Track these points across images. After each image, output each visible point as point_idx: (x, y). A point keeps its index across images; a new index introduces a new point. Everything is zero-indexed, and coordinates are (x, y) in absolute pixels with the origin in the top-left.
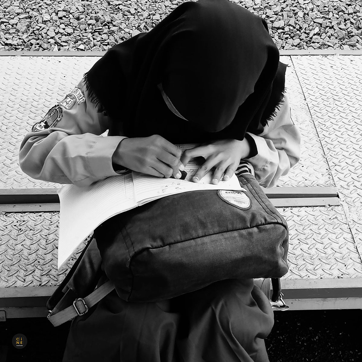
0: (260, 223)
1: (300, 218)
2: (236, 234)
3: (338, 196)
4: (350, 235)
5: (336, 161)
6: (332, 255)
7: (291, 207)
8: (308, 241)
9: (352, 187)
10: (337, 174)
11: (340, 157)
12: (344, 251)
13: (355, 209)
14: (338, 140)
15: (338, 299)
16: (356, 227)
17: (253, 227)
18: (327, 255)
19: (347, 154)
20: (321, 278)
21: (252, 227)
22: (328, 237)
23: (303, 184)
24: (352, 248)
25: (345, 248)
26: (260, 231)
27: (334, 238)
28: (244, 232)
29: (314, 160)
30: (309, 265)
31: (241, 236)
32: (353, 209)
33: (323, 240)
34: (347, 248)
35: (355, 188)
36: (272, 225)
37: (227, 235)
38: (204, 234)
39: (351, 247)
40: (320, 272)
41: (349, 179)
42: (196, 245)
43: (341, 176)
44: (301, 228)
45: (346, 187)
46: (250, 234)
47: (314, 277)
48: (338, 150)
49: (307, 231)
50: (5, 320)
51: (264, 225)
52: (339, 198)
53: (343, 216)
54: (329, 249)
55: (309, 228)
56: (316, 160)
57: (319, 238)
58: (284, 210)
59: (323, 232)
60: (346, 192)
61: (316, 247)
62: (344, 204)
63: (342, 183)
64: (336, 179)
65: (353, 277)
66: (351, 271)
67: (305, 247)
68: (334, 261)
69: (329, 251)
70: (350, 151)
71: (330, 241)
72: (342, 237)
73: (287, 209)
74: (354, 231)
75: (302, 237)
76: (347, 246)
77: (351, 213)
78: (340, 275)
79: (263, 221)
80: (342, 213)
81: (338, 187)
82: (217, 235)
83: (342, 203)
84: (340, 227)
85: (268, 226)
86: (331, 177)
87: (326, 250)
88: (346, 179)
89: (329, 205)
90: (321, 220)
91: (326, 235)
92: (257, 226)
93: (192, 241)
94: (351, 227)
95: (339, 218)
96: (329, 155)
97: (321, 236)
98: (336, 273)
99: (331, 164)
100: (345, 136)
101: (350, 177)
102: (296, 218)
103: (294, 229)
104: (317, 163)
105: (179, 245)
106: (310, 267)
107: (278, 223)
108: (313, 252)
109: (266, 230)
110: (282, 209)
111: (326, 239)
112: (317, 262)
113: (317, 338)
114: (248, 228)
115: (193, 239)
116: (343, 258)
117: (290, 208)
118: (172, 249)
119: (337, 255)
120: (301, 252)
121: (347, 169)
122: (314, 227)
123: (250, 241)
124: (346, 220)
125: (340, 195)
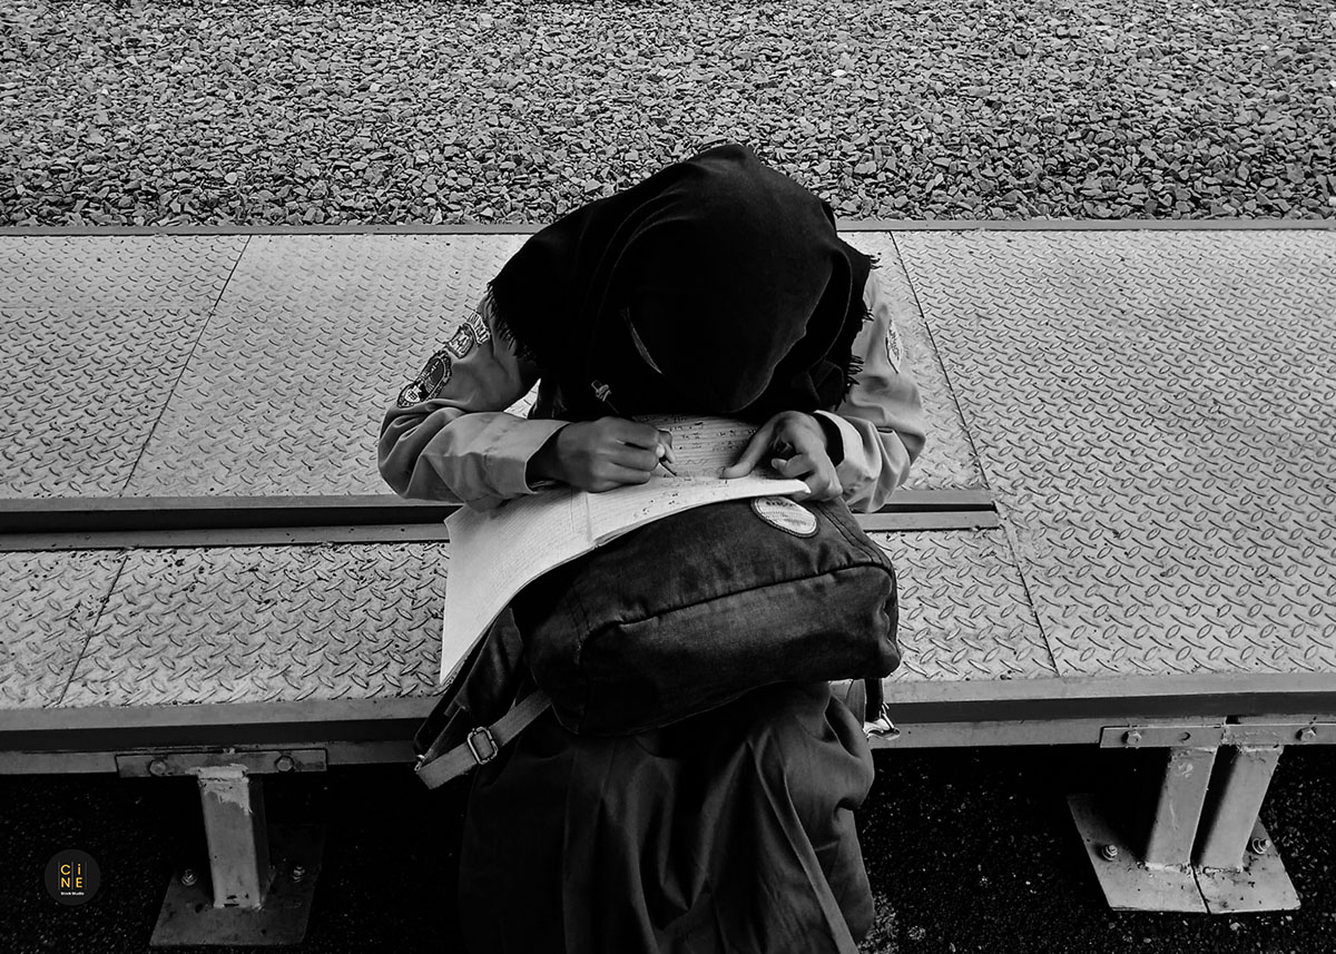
0: (838, 564)
1: (920, 553)
2: (790, 589)
3: (993, 508)
4: (1022, 589)
5: (988, 438)
6: (988, 630)
7: (902, 531)
8: (938, 602)
9: (1021, 491)
10: (991, 463)
11: (996, 429)
12: (1012, 621)
13: (1029, 535)
14: (989, 396)
15: (1002, 723)
16: (1032, 573)
17: (825, 573)
18: (977, 631)
19: (1008, 424)
20: (967, 679)
21: (822, 573)
22: (977, 593)
23: (925, 484)
24: (1027, 616)
25: (1013, 616)
26: (840, 580)
27: (991, 595)
28: (806, 584)
29: (945, 436)
30: (942, 652)
31: (802, 592)
32: (1025, 535)
33: (969, 600)
34: (1018, 616)
35: (1029, 492)
36: (863, 569)
37: (773, 591)
38: (727, 591)
39: (1024, 612)
40: (964, 666)
41: (1014, 474)
42: (712, 614)
43: (999, 468)
44: (924, 574)
45: (1009, 489)
46: (819, 588)
47: (953, 677)
48: (990, 415)
49: (936, 581)
50: (325, 769)
51: (845, 567)
52: (996, 511)
53: (1007, 550)
54: (981, 618)
55: (940, 575)
56: (948, 434)
57: (960, 596)
58: (888, 537)
59: (967, 582)
60: (1010, 500)
61: (955, 613)
62: (1008, 524)
63: (1001, 482)
64: (989, 474)
65: (1033, 676)
66: (1027, 664)
67: (932, 614)
68: (991, 643)
69: (981, 622)
70: (1015, 418)
71: (982, 602)
72: (1006, 594)
73: (893, 536)
74: (1029, 582)
75: (927, 593)
76: (1016, 612)
77: (1021, 544)
78: (1005, 673)
79: (845, 562)
80: (1005, 542)
81: (995, 489)
82: (754, 592)
83: (1002, 522)
84: (1001, 572)
85: (854, 571)
86: (979, 469)
87: (974, 621)
88: (1009, 475)
89: (977, 527)
90: (962, 558)
91: (973, 589)
92: (833, 571)
93: (705, 605)
94: (1024, 571)
95: (999, 554)
96: (972, 425)
97: (964, 590)
98: (997, 669)
99: (977, 443)
100: (1003, 387)
101: (1017, 471)
102: (912, 554)
103: (909, 577)
104: (951, 442)
105: (679, 614)
106: (945, 656)
107: (873, 564)
108: (949, 623)
109: (850, 579)
110: (884, 535)
111: (975, 597)
112: (958, 646)
113: (963, 806)
114: (814, 575)
115: (707, 601)
116: (1009, 637)
117: (899, 533)
118: (663, 624)
119: (998, 631)
120: (925, 625)
121: (1011, 454)
122: (949, 573)
123: (819, 600)
124: (1011, 558)
125: (998, 505)
